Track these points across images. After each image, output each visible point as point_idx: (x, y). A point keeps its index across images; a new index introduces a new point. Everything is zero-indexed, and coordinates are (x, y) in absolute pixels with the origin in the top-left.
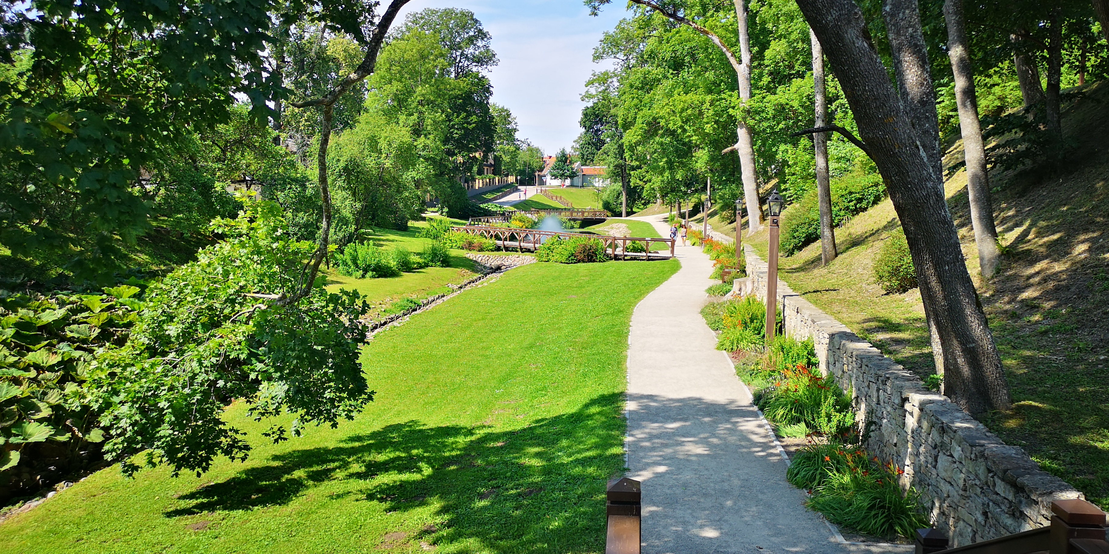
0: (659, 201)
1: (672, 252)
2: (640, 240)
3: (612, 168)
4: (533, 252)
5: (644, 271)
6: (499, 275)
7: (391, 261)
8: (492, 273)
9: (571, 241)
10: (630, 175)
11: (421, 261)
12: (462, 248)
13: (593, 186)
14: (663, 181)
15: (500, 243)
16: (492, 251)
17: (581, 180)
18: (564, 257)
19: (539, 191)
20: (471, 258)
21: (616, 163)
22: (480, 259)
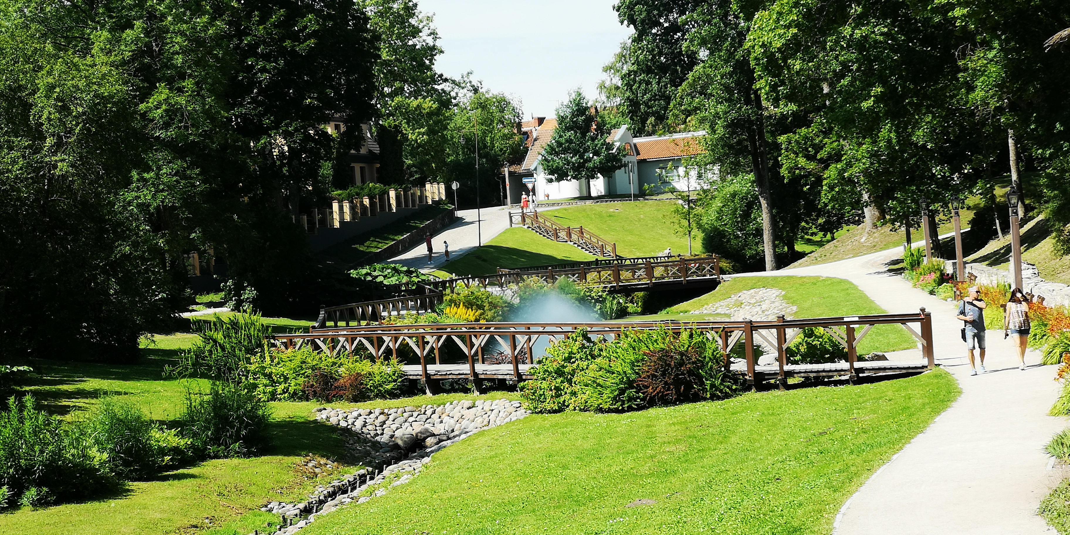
0: (870, 213)
1: (928, 350)
2: (826, 323)
3: (720, 131)
4: (512, 388)
5: (849, 411)
6: (418, 464)
7: (94, 452)
8: (397, 460)
9: (624, 343)
10: (777, 147)
11: (183, 442)
12: (305, 397)
13: (673, 191)
14: (874, 155)
15: (414, 370)
16: (393, 395)
17: (634, 176)
18: (607, 394)
19: (517, 219)
20: (334, 421)
21: (733, 114)
22: (359, 424)
